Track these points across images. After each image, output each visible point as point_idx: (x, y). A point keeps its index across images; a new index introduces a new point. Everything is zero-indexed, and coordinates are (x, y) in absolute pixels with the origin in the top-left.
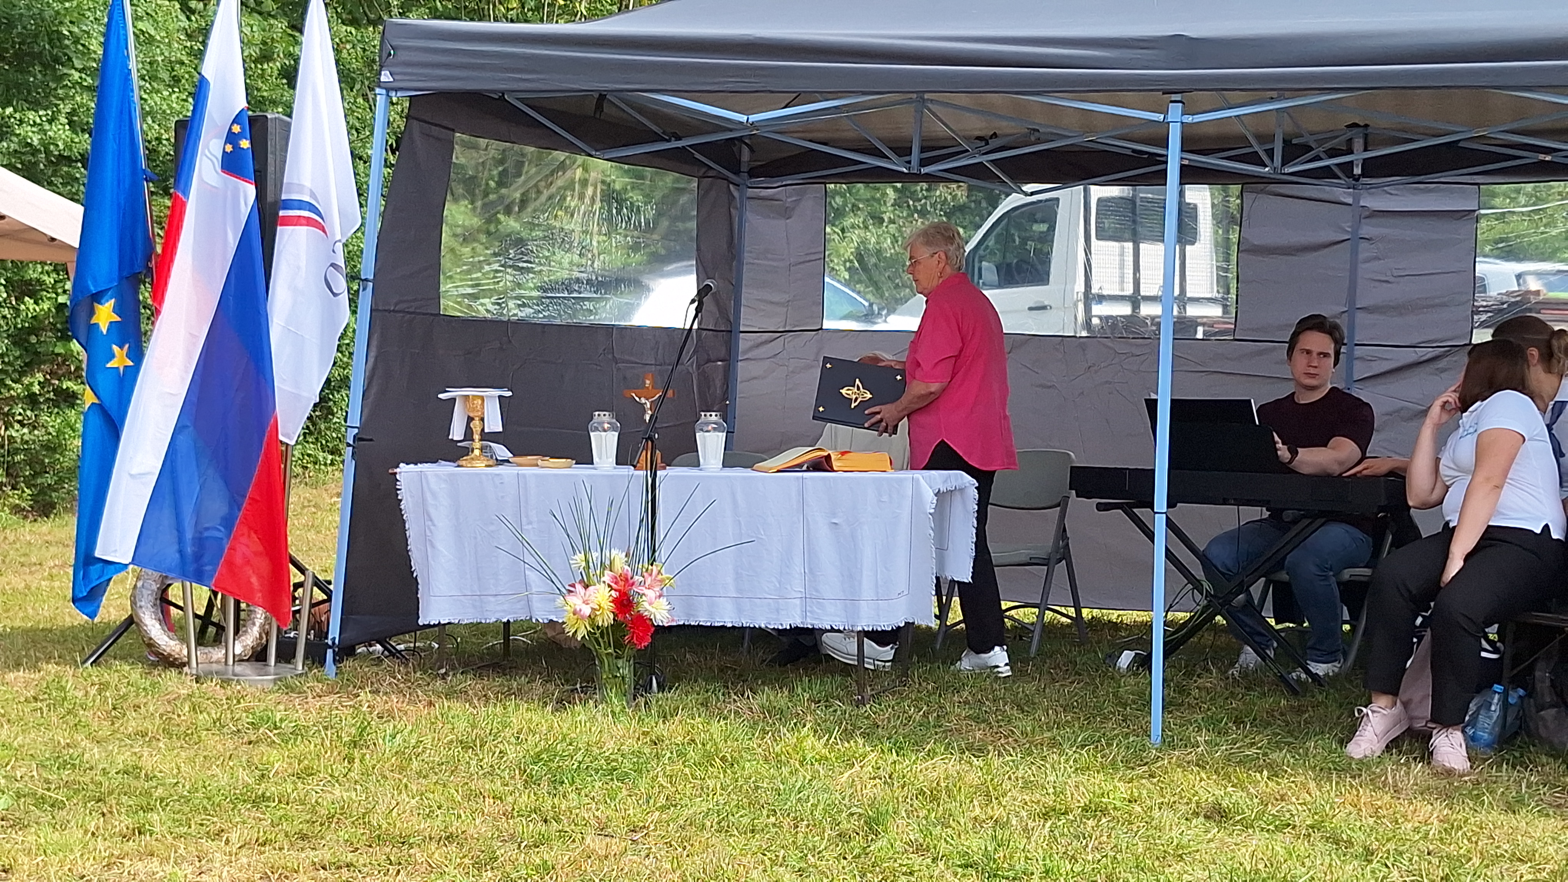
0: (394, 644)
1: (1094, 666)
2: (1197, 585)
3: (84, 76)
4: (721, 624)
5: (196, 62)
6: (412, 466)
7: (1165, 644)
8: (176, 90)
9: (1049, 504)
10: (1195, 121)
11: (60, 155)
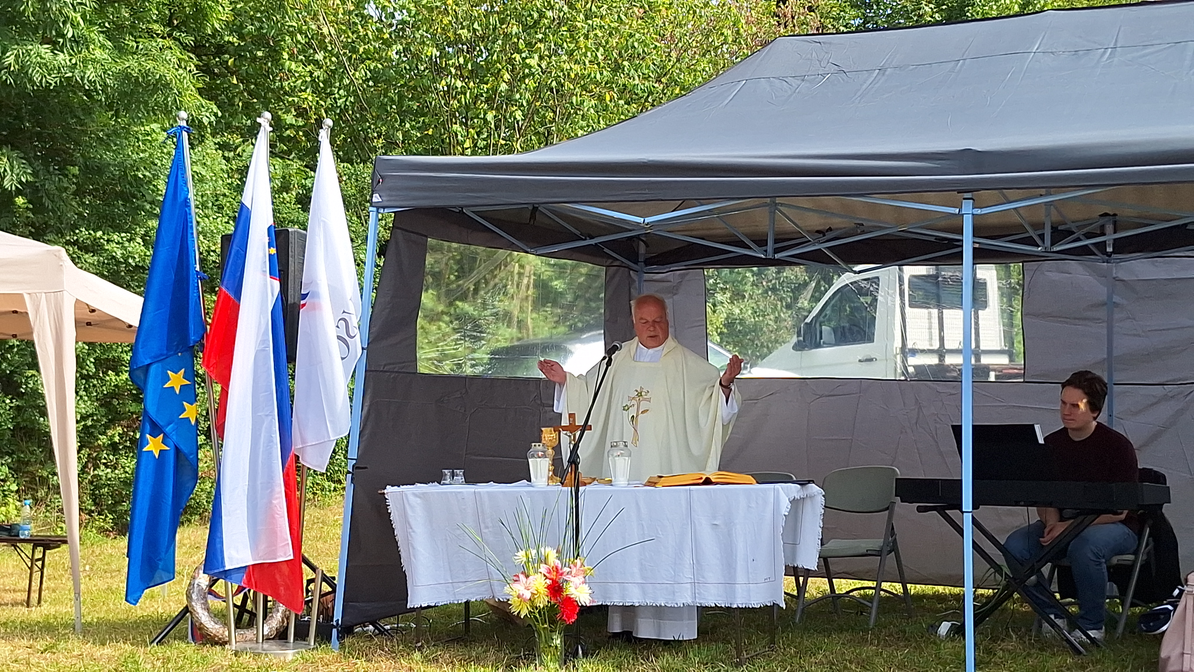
0: (382, 625)
1: (920, 634)
2: (998, 569)
3: (154, 207)
4: (630, 604)
5: (235, 194)
6: (396, 487)
7: (974, 615)
8: (221, 215)
9: (881, 508)
10: (983, 213)
11: (136, 265)
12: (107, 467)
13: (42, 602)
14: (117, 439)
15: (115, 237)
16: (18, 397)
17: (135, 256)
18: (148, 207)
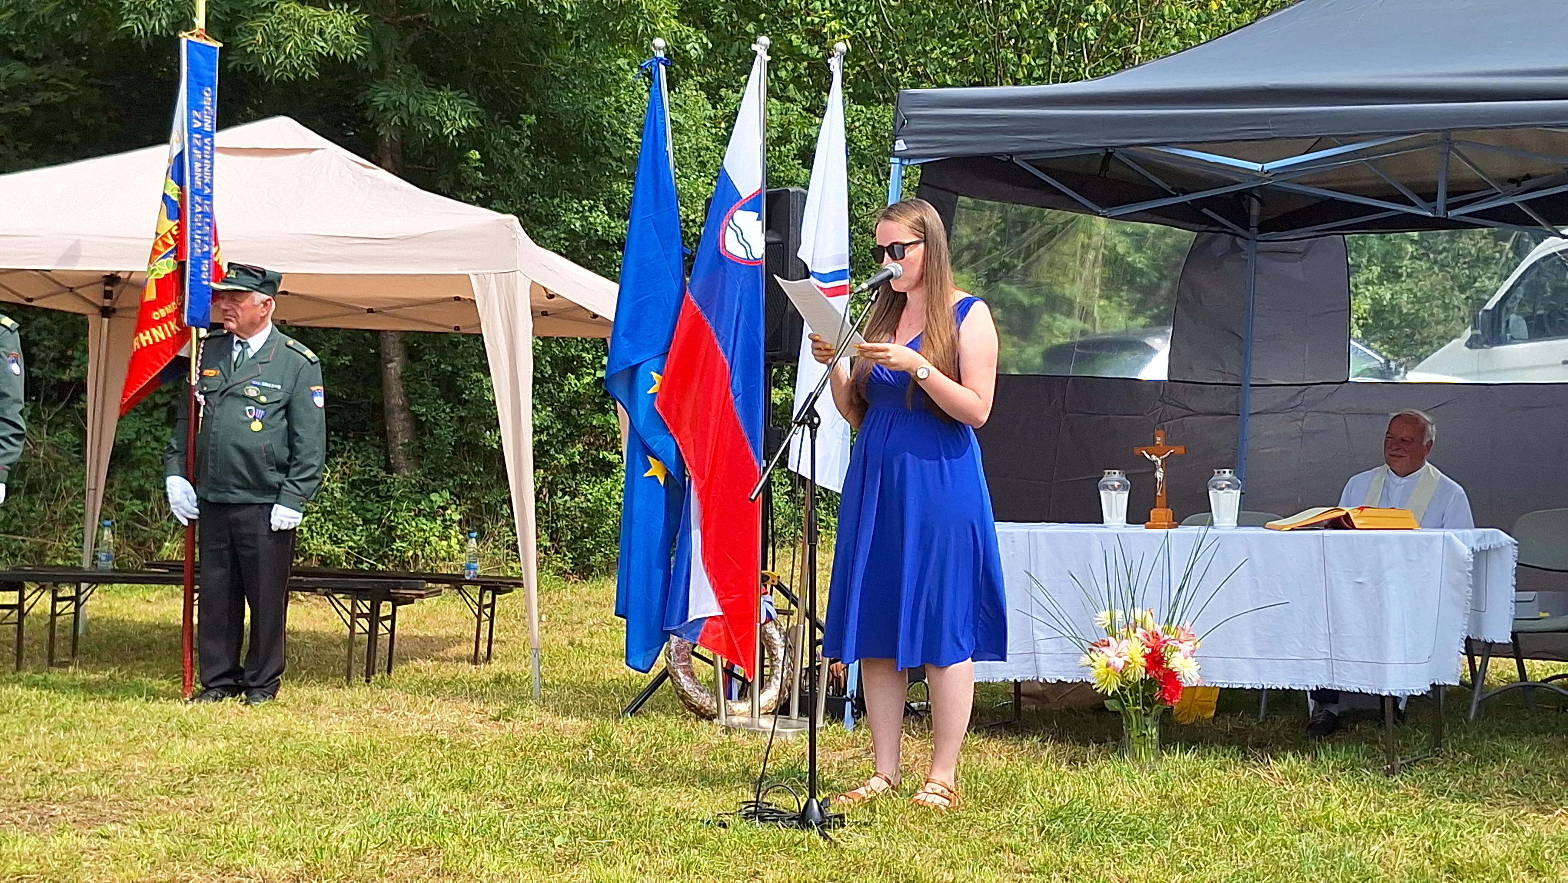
3: (620, 164)
4: (1239, 686)
5: (720, 147)
8: (702, 174)
12: (564, 495)
13: (493, 659)
14: (577, 459)
15: (575, 205)
16: (459, 404)
17: (599, 228)
18: (614, 164)
